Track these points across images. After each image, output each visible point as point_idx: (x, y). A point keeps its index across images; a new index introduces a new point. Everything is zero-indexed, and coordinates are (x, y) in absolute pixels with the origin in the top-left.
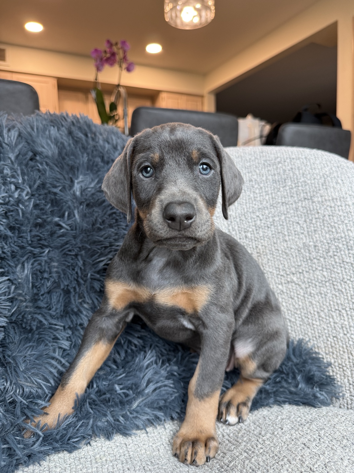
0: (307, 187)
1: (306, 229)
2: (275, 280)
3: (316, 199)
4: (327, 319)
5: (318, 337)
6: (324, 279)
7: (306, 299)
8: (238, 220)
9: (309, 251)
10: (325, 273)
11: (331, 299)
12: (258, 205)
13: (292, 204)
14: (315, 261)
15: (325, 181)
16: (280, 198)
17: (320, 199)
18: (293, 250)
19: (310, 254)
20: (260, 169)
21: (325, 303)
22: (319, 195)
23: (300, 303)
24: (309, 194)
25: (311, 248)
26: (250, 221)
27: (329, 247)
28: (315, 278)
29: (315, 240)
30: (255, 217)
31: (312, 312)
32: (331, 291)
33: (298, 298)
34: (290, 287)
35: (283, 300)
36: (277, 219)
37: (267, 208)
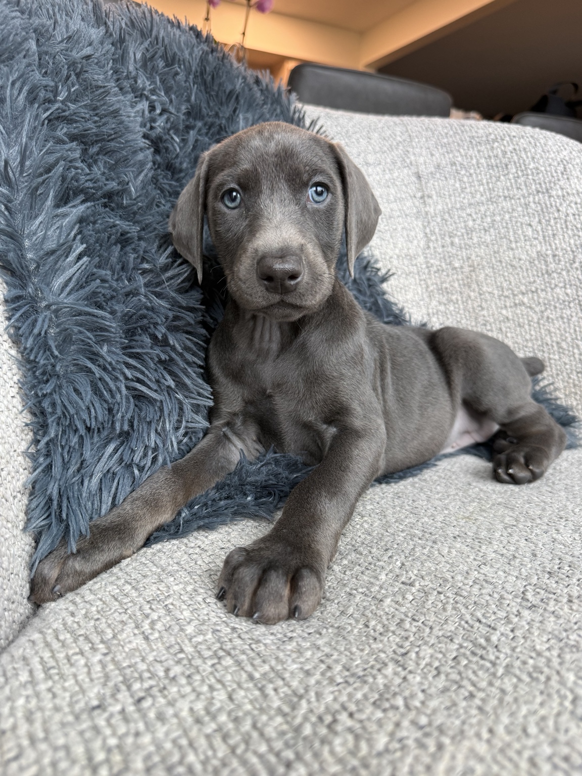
0: (541, 175)
1: (541, 233)
2: (496, 304)
3: (554, 193)
4: (569, 351)
5: (555, 376)
6: (567, 298)
7: (542, 326)
8: (439, 220)
9: (546, 262)
10: (569, 291)
11: (576, 323)
12: (469, 199)
13: (519, 199)
14: (555, 275)
15: (565, 168)
16: (501, 190)
17: (560, 193)
18: (522, 262)
19: (547, 266)
20: (466, 148)
21: (568, 330)
22: (558, 187)
23: (533, 333)
24: (544, 186)
25: (550, 259)
26: (458, 221)
27: (575, 256)
28: (553, 297)
29: (554, 247)
30: (465, 215)
31: (550, 343)
32: (577, 314)
33: (530, 325)
34: (519, 312)
35: (508, 330)
36: (498, 218)
37: (483, 203)
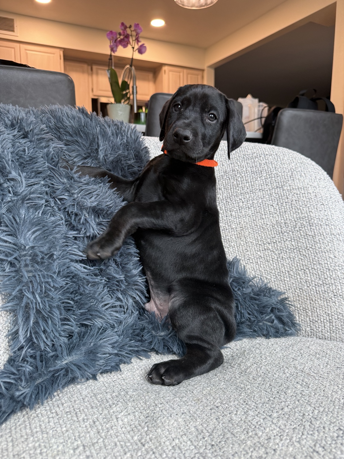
0: (279, 178)
1: (278, 210)
2: (255, 248)
3: (285, 188)
4: (295, 277)
5: (288, 290)
6: (292, 247)
7: (279, 262)
8: (225, 202)
9: (281, 226)
10: (293, 243)
11: (298, 261)
12: (241, 191)
13: (267, 191)
14: (286, 234)
15: (292, 174)
16: (258, 186)
17: (289, 188)
18: (268, 226)
19: (282, 228)
20: (241, 161)
21: (293, 265)
22: (288, 184)
23: (275, 265)
24: (280, 184)
25: (283, 225)
26: (234, 203)
27: (296, 224)
28: (285, 246)
29: (285, 218)
30: (238, 199)
31: (284, 271)
32: (298, 256)
33: (273, 261)
34: (267, 253)
35: (262, 263)
36: (255, 202)
37: (248, 193)
